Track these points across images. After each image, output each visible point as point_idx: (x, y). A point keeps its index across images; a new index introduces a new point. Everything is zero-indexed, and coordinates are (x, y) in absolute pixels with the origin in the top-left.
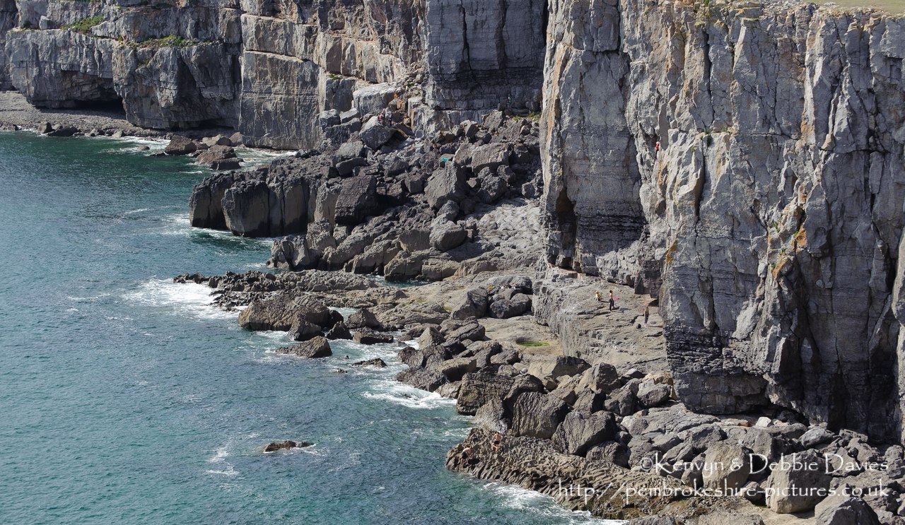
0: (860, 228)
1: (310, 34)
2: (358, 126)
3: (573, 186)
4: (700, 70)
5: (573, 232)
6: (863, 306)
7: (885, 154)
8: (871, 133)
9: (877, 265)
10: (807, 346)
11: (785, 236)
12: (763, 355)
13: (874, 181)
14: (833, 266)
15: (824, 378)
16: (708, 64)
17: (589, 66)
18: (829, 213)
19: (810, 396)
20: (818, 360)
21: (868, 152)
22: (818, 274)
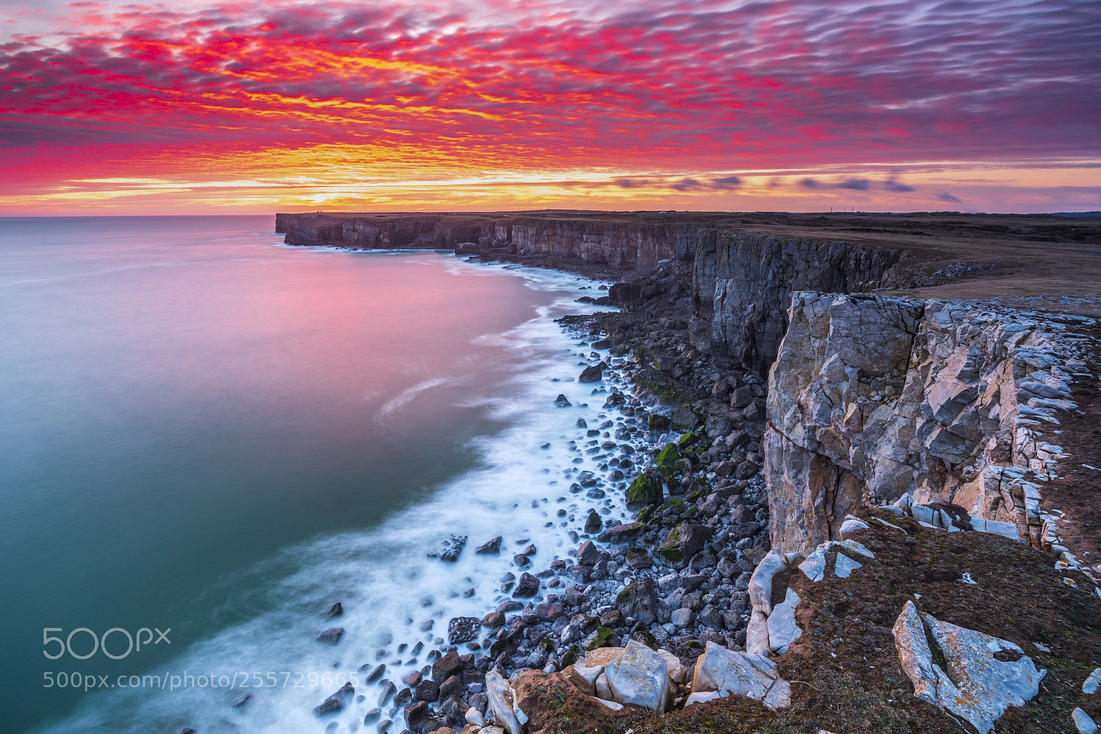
0: (774, 312)
3: (700, 292)
4: (726, 258)
6: (774, 339)
7: (785, 288)
8: (780, 280)
9: (780, 326)
10: (754, 351)
11: (749, 314)
12: (739, 352)
13: (781, 297)
14: (765, 325)
15: (759, 362)
16: (729, 256)
18: (764, 307)
19: (754, 367)
20: (757, 355)
21: (779, 287)
22: (759, 327)
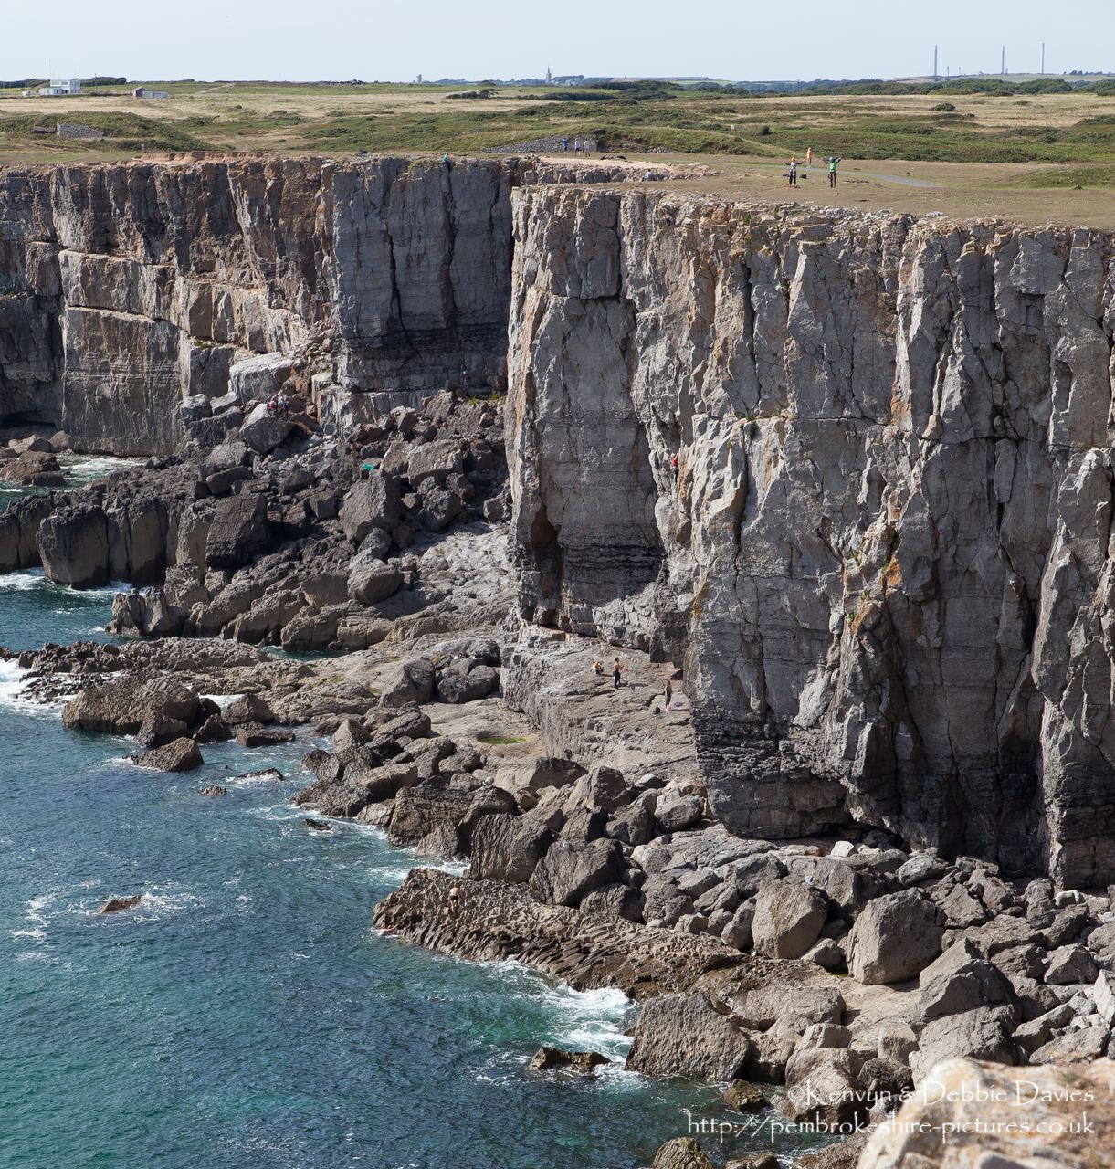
0: (982, 556)
1: (164, 279)
2: (238, 419)
3: (556, 503)
4: (738, 323)
5: (557, 572)
6: (988, 672)
7: (1018, 441)
8: (997, 411)
9: (1008, 611)
10: (904, 734)
11: (869, 571)
12: (839, 750)
13: (1003, 484)
14: (942, 614)
15: (931, 782)
16: (750, 314)
17: (575, 320)
18: (935, 535)
19: (910, 808)
20: (922, 755)
21: (993, 439)
22: (919, 626)
